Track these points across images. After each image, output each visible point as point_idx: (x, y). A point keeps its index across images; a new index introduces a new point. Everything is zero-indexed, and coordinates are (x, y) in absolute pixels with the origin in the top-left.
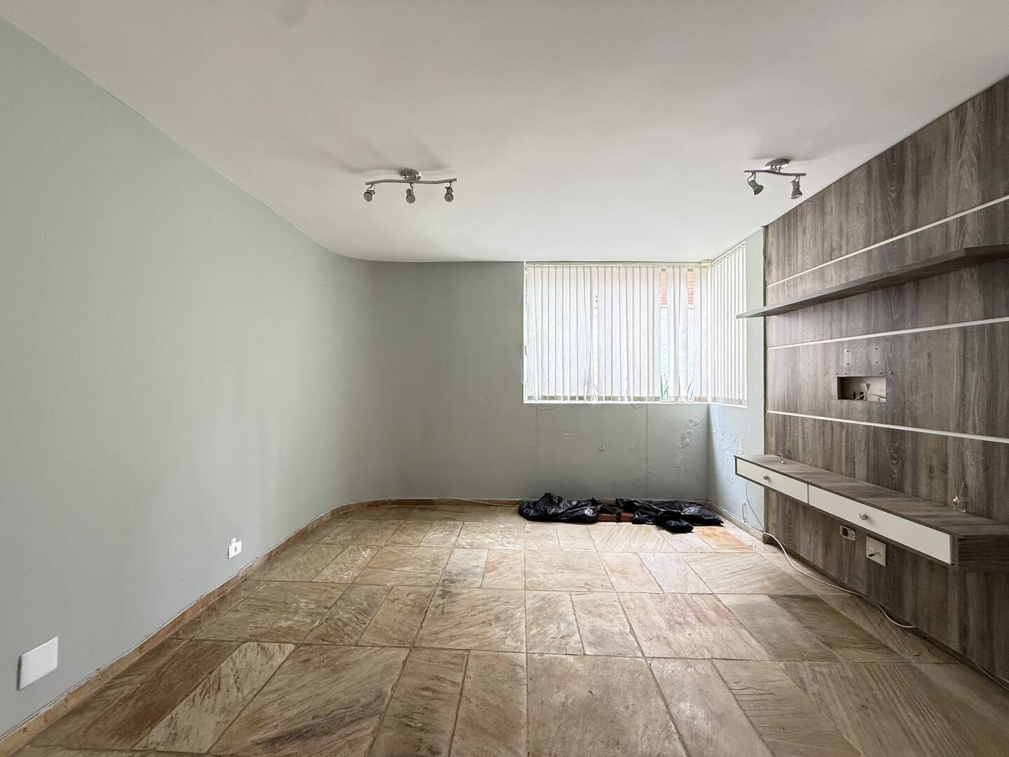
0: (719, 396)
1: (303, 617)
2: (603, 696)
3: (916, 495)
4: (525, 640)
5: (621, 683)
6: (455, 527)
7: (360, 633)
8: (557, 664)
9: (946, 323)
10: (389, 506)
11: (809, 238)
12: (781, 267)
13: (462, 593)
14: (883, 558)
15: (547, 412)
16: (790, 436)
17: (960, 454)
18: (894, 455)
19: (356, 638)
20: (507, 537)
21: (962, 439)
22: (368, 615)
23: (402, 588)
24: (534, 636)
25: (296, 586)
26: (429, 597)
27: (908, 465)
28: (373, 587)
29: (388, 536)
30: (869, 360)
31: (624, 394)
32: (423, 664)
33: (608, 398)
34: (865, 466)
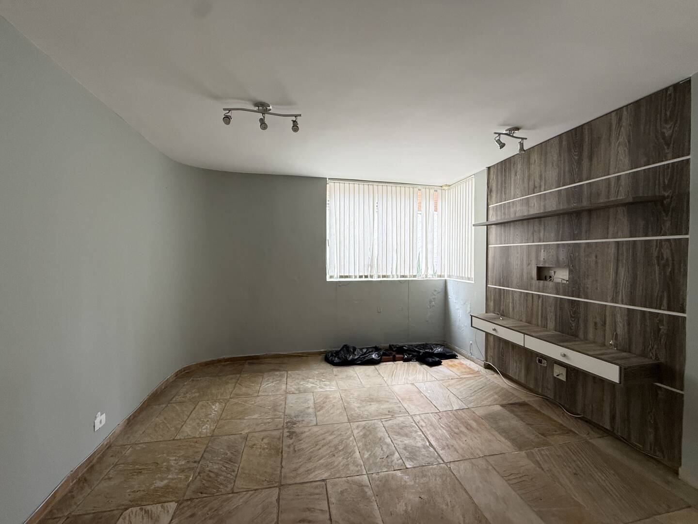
0: (453, 274)
1: (177, 474)
2: (429, 499)
3: (586, 339)
4: (362, 464)
5: (438, 486)
6: (282, 376)
7: (232, 481)
8: (390, 479)
9: (607, 238)
10: (224, 363)
11: (519, 177)
12: (499, 194)
13: (305, 432)
14: (565, 376)
15: (343, 287)
16: (503, 301)
17: (614, 315)
18: (573, 315)
19: (230, 486)
20: (323, 381)
21: (615, 307)
22: (234, 463)
23: (256, 435)
24: (368, 459)
25: (162, 446)
26: (280, 439)
27: (581, 322)
28: (231, 437)
29: (231, 390)
30: (558, 258)
31: (394, 273)
32: (293, 499)
33: (384, 276)
34: (554, 322)
